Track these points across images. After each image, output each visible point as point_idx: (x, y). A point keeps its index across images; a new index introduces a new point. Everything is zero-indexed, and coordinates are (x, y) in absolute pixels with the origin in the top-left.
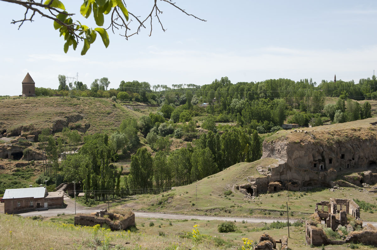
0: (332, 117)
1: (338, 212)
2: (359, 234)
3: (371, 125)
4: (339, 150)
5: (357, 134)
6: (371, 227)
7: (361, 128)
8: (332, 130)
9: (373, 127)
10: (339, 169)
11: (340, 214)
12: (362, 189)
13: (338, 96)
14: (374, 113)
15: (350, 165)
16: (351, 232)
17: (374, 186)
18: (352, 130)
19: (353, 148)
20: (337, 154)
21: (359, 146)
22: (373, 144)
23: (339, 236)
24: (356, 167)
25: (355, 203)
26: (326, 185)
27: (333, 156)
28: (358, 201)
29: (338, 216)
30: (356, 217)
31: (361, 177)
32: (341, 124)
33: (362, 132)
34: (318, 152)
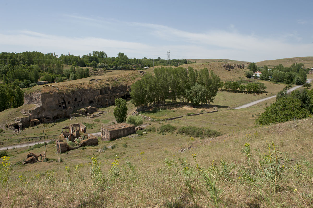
0: (68, 77)
1: (75, 131)
2: (86, 141)
4: (73, 96)
5: (83, 86)
6: (92, 136)
7: (85, 83)
8: (69, 85)
9: (91, 82)
10: (74, 107)
11: (75, 132)
12: (87, 117)
13: (71, 64)
14: (91, 74)
15: (80, 104)
16: (82, 141)
17: (92, 114)
18: (80, 84)
19: (81, 94)
20: (72, 98)
21: (84, 93)
23: (75, 144)
24: (83, 105)
25: (83, 125)
26: (67, 117)
27: (70, 99)
28: (85, 124)
29: (75, 134)
30: (84, 132)
31: (86, 110)
32: (74, 81)
33: (85, 85)
34: (61, 98)
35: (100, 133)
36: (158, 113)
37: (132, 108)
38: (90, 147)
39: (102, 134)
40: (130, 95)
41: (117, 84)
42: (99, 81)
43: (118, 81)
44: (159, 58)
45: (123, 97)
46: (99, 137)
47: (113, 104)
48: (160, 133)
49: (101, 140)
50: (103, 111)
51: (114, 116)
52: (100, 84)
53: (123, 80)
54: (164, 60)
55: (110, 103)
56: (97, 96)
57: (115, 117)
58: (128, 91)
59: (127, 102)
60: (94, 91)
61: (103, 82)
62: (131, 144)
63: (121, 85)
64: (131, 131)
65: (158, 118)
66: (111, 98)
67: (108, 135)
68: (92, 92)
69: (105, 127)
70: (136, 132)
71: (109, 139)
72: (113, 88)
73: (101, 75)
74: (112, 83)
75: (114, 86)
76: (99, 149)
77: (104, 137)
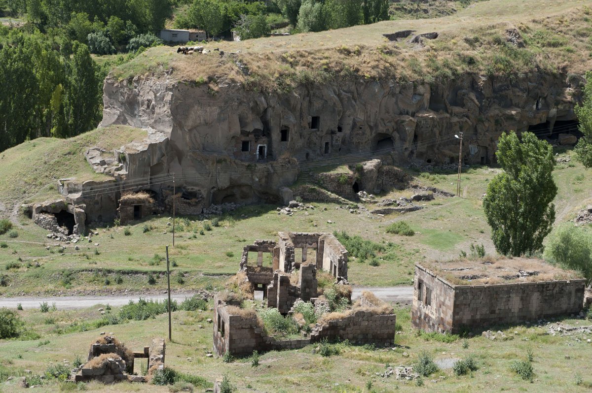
0: (293, 14)
1: (297, 266)
2: (343, 318)
3: (387, 39)
4: (305, 104)
5: (352, 62)
6: (372, 300)
7: (362, 47)
8: (292, 51)
9: (390, 44)
10: (304, 156)
11: (300, 272)
12: (357, 207)
14: (397, 9)
15: (332, 146)
16: (325, 314)
17: (384, 198)
18: (341, 51)
19: (341, 100)
20: (301, 116)
21: (356, 95)
22: (387, 90)
23: (295, 327)
24: (346, 151)
25: (338, 242)
26: (270, 200)
27: (291, 120)
28: (344, 238)
29: (296, 278)
30: (337, 276)
31: (357, 175)
32: (314, 35)
33: (365, 56)
34: (254, 109)
35: (409, 293)
37: (577, 187)
38: (357, 350)
39: (419, 299)
40: (575, 123)
41: (518, 64)
42: (430, 43)
43: (521, 45)
45: (540, 130)
46: (404, 307)
47: (489, 161)
49: (410, 323)
50: (434, 190)
51: (482, 220)
52: (435, 56)
53: (550, 45)
55: (473, 153)
56: (413, 115)
57: (491, 223)
58: (569, 98)
59: (559, 158)
60: (404, 88)
61: (450, 50)
62: (552, 366)
63: (537, 67)
64: (564, 304)
66: (479, 131)
67: (447, 307)
68: (394, 95)
69: (433, 265)
70: (586, 310)
71: (449, 327)
72: (491, 78)
73: (442, 13)
74: (489, 54)
75: (498, 70)
76: (397, 364)
77: (426, 310)
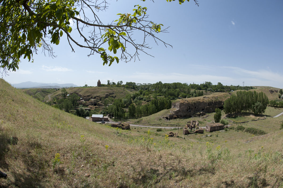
0: (193, 95)
2: (198, 130)
4: (194, 105)
5: (199, 100)
6: (201, 128)
9: (204, 98)
12: (200, 117)
13: (194, 89)
14: (204, 94)
15: (197, 110)
17: (203, 116)
19: (198, 105)
20: (194, 107)
21: (200, 104)
22: (203, 104)
24: (199, 111)
26: (190, 117)
27: (193, 107)
28: (198, 121)
29: (193, 126)
30: (197, 126)
31: (200, 114)
32: (195, 97)
33: (201, 100)
34: (189, 106)
35: (205, 127)
36: (237, 119)
37: (223, 114)
38: (199, 134)
40: (223, 107)
41: (217, 100)
42: (208, 98)
43: (217, 98)
44: (239, 85)
45: (220, 108)
46: (205, 129)
47: (214, 112)
48: (236, 130)
49: (205, 131)
50: (208, 115)
51: (213, 119)
52: (208, 100)
53: (220, 98)
54: (241, 87)
56: (206, 107)
58: (222, 104)
59: (222, 111)
60: (205, 103)
61: (210, 99)
62: (220, 135)
63: (219, 101)
64: (222, 128)
65: (236, 121)
66: (213, 108)
67: (209, 129)
69: (208, 124)
70: (224, 129)
71: (209, 131)
72: (214, 102)
73: (209, 95)
74: (214, 99)
76: (203, 136)
77: (207, 129)
